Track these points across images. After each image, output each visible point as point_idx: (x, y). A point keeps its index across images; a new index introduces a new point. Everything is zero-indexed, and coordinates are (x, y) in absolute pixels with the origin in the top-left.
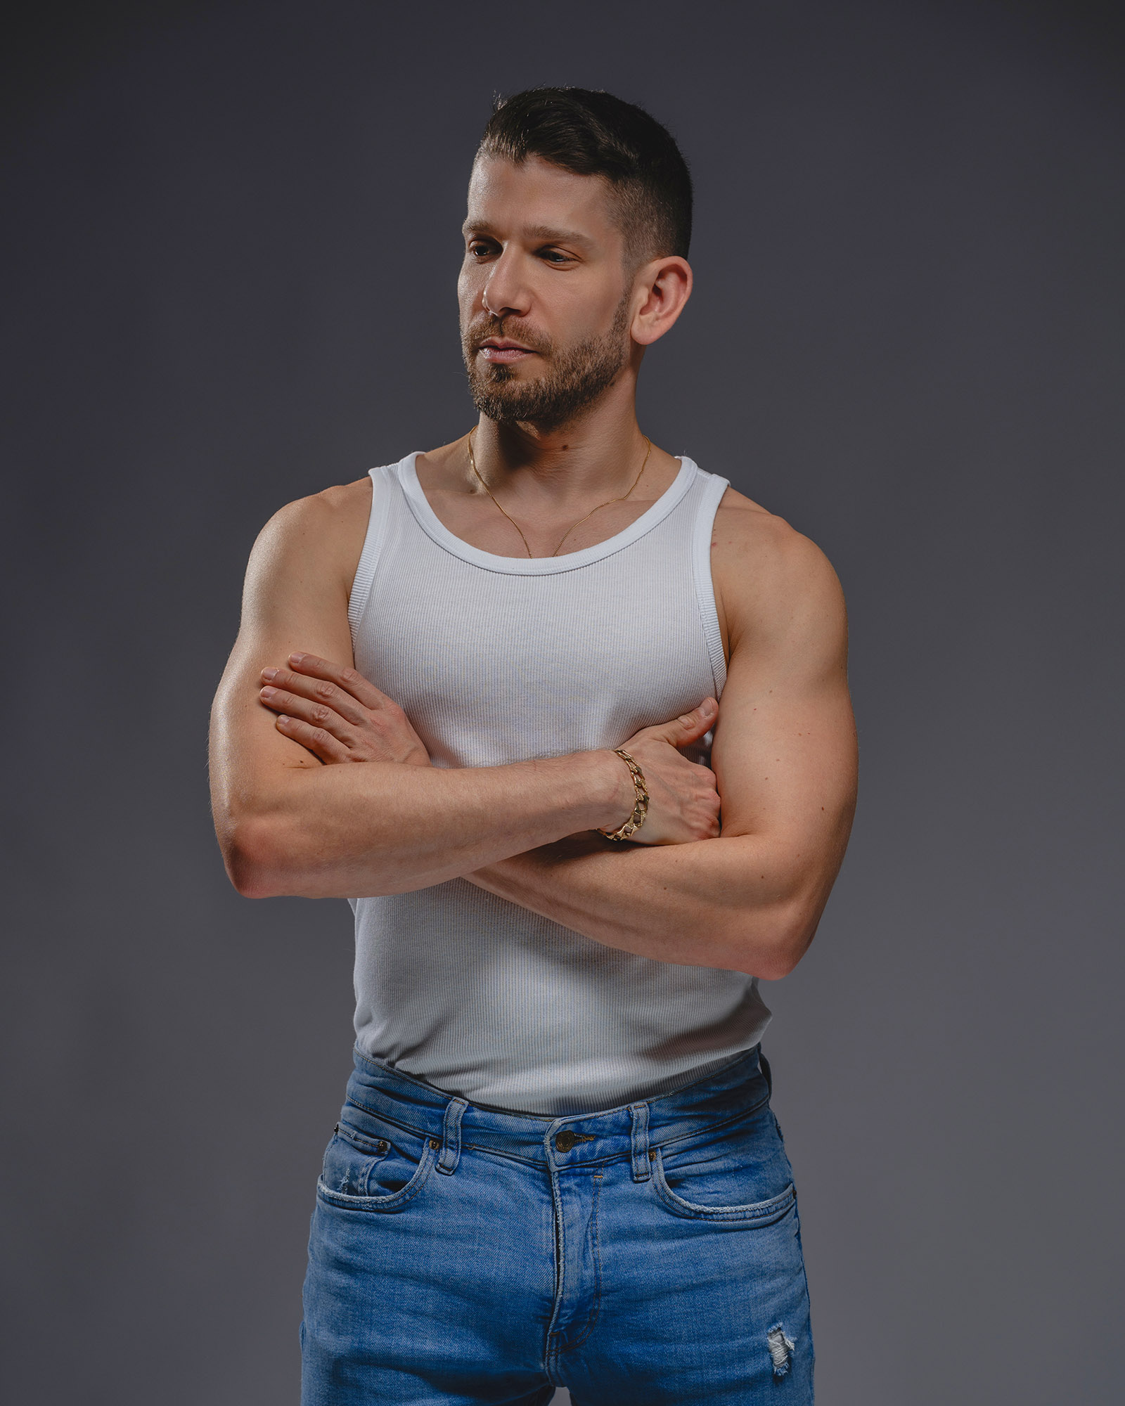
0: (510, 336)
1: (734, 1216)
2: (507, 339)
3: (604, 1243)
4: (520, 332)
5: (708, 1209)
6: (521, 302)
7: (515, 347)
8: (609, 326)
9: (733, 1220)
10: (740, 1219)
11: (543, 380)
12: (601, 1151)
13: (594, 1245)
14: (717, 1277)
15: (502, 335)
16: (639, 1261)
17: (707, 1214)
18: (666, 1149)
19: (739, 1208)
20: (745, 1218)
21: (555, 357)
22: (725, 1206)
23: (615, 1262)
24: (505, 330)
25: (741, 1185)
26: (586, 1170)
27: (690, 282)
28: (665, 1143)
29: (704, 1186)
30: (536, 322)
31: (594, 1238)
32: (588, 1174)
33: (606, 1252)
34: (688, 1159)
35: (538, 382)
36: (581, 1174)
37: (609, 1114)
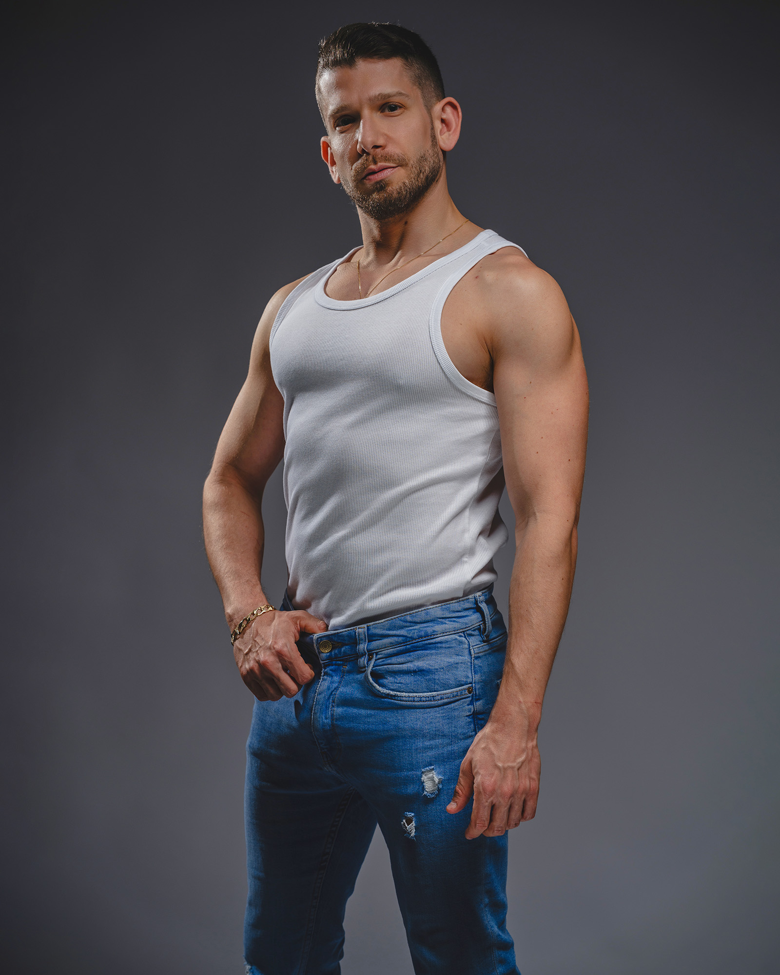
0: (380, 162)
1: (407, 699)
2: (380, 164)
3: (338, 706)
4: (386, 158)
5: (392, 693)
6: (381, 142)
7: (385, 167)
8: (430, 143)
9: (406, 701)
10: (411, 701)
11: (407, 181)
12: (344, 652)
13: (333, 706)
14: (394, 733)
15: (375, 163)
16: (355, 718)
17: (392, 695)
18: (379, 654)
19: (411, 695)
20: (414, 701)
21: (410, 166)
22: (403, 692)
23: (341, 718)
24: (377, 160)
25: (416, 681)
26: (338, 662)
27: (460, 110)
28: (378, 651)
29: (395, 678)
30: (391, 149)
31: (333, 702)
32: (339, 665)
33: (339, 710)
34: (389, 661)
35: (404, 183)
36: (336, 665)
37: (346, 631)
